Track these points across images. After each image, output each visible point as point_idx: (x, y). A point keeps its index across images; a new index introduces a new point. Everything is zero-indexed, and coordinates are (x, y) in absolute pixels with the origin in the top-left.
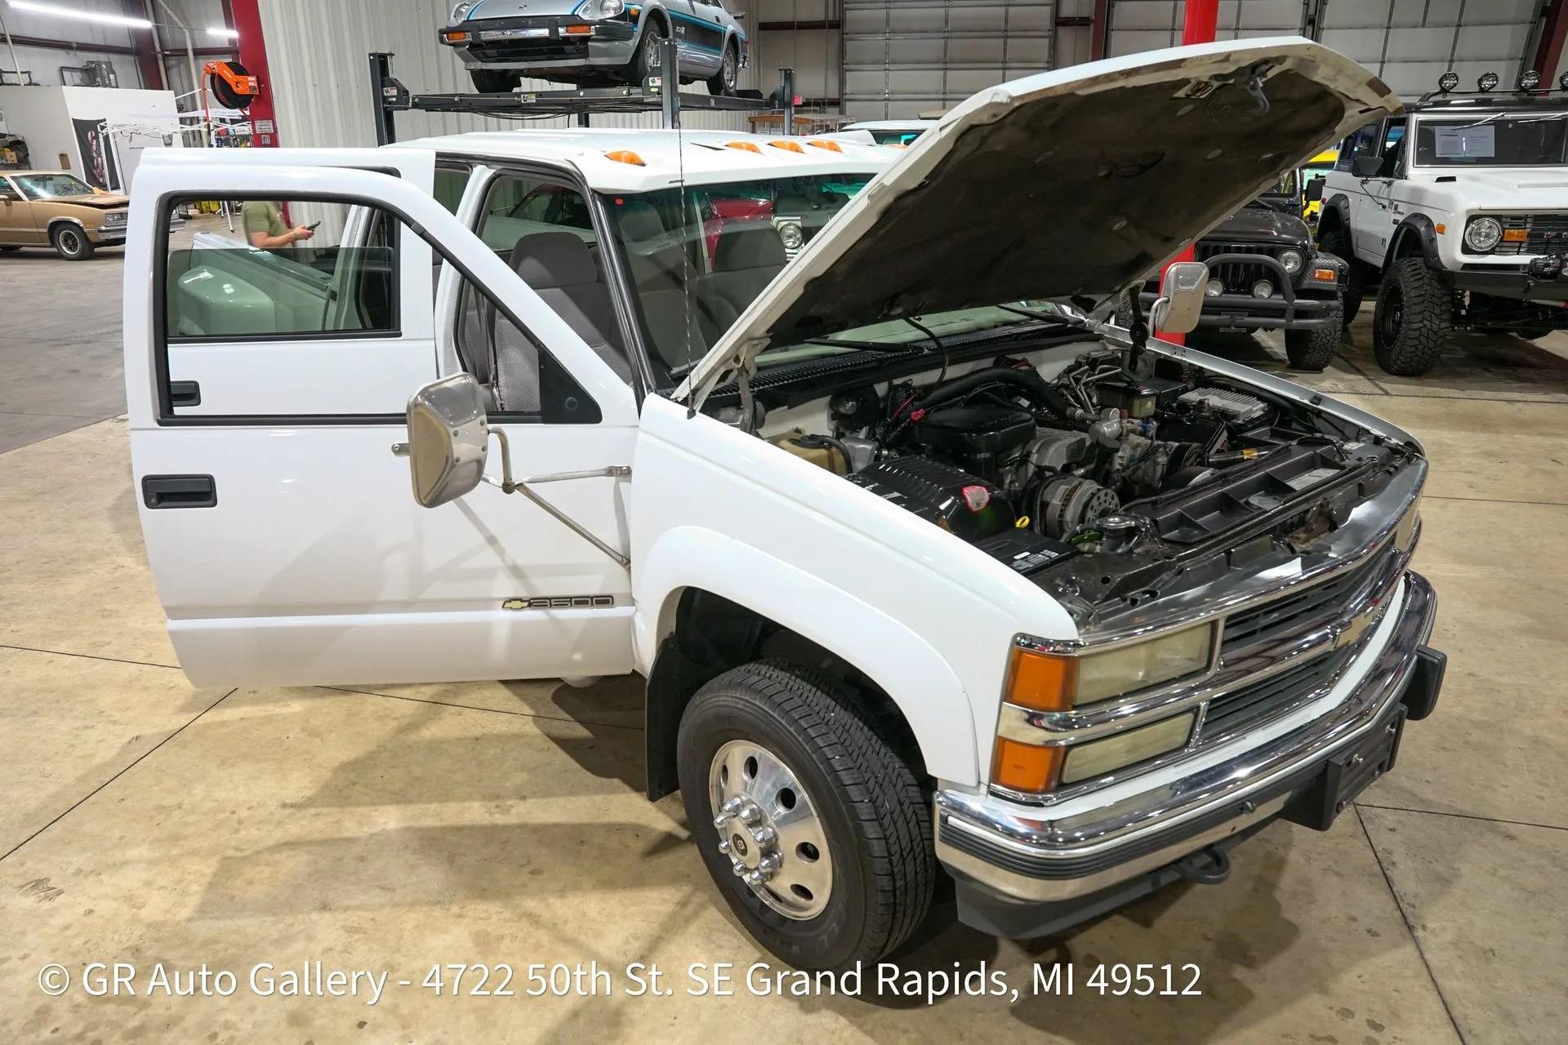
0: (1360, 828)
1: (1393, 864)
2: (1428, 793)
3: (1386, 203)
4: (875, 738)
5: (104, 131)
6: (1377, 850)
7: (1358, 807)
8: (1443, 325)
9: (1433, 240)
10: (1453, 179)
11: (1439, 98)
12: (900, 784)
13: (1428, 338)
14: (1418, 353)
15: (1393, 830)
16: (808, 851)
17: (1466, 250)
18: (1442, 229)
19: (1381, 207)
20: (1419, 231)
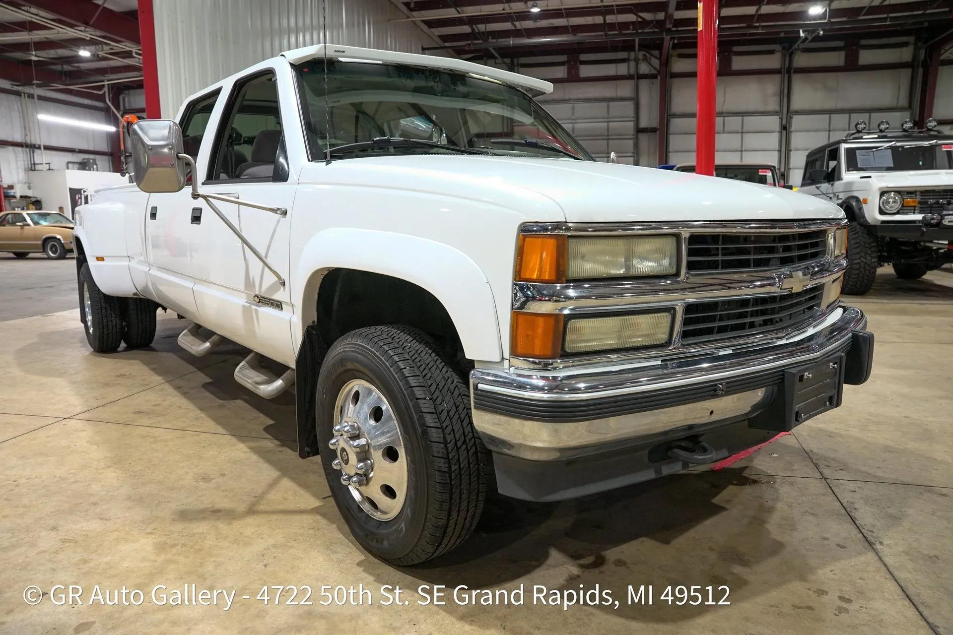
0: (830, 490)
1: (855, 509)
2: (879, 473)
3: (831, 195)
4: (440, 361)
5: (86, 194)
6: (842, 502)
7: (827, 480)
8: (873, 260)
9: (861, 209)
10: (870, 177)
11: (857, 135)
12: (456, 392)
13: (865, 268)
14: (859, 278)
15: (854, 491)
16: (391, 454)
17: (882, 212)
18: (865, 201)
19: (829, 198)
20: (852, 205)
